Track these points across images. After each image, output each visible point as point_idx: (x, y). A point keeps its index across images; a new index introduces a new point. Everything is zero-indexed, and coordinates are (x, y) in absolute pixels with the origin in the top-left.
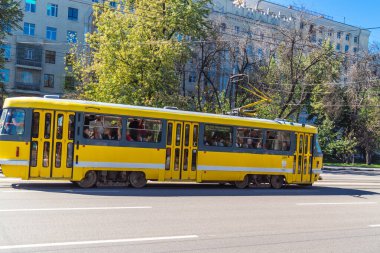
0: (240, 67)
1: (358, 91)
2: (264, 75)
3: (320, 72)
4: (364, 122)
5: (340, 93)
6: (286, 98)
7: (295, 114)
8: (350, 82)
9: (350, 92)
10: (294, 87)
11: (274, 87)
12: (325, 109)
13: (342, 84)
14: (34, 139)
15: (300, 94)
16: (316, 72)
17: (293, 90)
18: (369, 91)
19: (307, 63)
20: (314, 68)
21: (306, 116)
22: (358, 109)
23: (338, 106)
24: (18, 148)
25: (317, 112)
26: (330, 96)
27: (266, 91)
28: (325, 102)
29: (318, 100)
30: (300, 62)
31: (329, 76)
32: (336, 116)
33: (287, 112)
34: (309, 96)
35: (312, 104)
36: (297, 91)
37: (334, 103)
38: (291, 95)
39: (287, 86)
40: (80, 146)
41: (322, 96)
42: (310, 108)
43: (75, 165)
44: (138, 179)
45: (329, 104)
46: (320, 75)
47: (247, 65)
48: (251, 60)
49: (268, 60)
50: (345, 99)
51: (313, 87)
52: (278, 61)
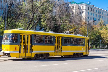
0: (9, 6)
1: (60, 17)
2: (20, 9)
3: (45, 9)
4: (63, 30)
5: (53, 18)
6: (30, 20)
7: (34, 27)
8: (57, 14)
9: (57, 18)
10: (33, 15)
11: (25, 15)
12: (47, 25)
13: (54, 14)
14: (20, 44)
15: (36, 18)
16: (43, 9)
17: (33, 17)
18: (65, 18)
19: (39, 5)
20: (42, 7)
21: (39, 28)
22: (60, 25)
23: (52, 23)
24: (16, 47)
25: (44, 26)
26: (49, 19)
27: (21, 16)
28: (47, 22)
29: (44, 21)
30: (36, 4)
31: (48, 11)
32: (52, 28)
33: (31, 26)
34: (40, 19)
35: (41, 23)
36: (35, 17)
37: (51, 22)
38: (33, 19)
39: (30, 15)
40: (33, 46)
41: (46, 19)
42: (41, 24)
43: (32, 52)
44: (46, 56)
45: (49, 23)
46: (45, 10)
47: (12, 4)
48: (14, 2)
49: (22, 3)
50: (55, 21)
51: (42, 15)
52: (27, 3)
